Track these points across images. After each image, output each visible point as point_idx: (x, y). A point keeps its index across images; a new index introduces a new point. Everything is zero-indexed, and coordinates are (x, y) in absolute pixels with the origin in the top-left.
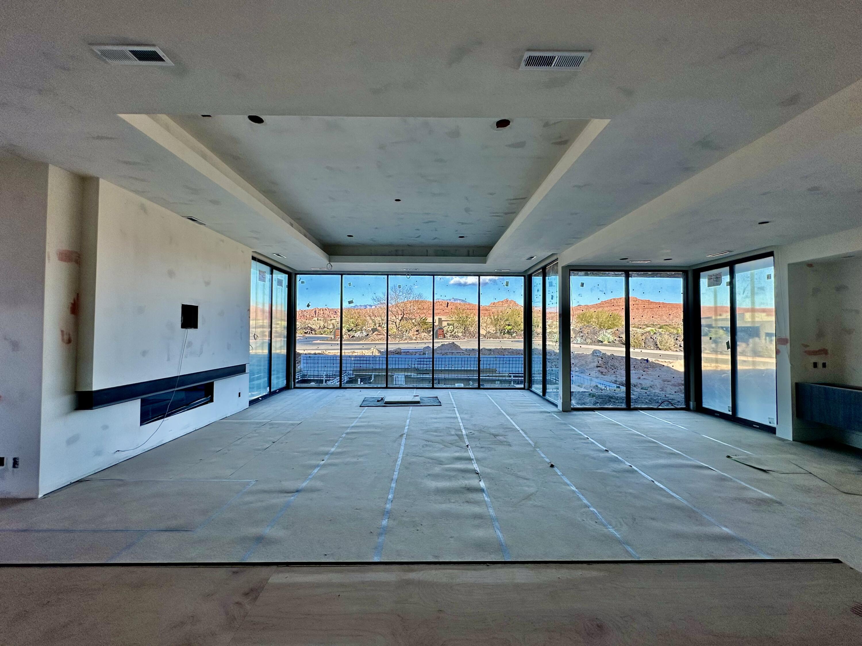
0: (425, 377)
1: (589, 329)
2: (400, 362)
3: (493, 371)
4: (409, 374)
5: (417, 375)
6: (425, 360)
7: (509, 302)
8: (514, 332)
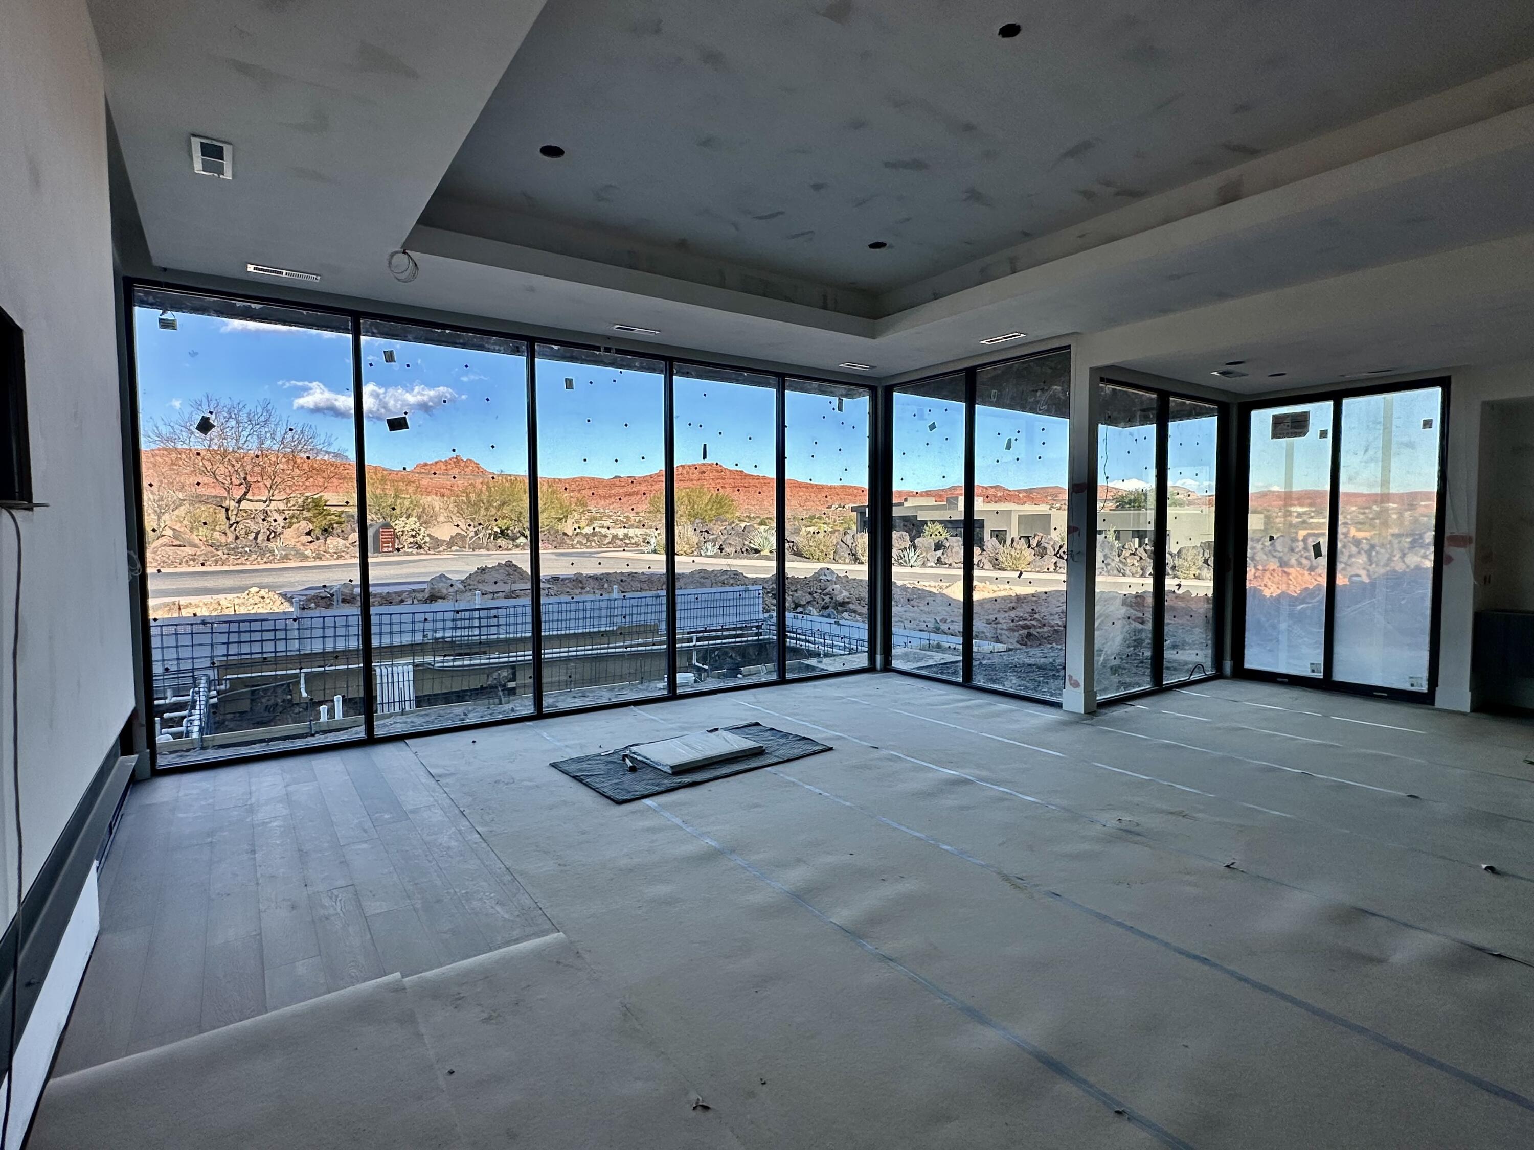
0: (477, 662)
1: (722, 526)
2: (396, 628)
3: (651, 631)
4: (429, 659)
5: (454, 660)
6: (476, 614)
7: (463, 464)
8: (518, 535)
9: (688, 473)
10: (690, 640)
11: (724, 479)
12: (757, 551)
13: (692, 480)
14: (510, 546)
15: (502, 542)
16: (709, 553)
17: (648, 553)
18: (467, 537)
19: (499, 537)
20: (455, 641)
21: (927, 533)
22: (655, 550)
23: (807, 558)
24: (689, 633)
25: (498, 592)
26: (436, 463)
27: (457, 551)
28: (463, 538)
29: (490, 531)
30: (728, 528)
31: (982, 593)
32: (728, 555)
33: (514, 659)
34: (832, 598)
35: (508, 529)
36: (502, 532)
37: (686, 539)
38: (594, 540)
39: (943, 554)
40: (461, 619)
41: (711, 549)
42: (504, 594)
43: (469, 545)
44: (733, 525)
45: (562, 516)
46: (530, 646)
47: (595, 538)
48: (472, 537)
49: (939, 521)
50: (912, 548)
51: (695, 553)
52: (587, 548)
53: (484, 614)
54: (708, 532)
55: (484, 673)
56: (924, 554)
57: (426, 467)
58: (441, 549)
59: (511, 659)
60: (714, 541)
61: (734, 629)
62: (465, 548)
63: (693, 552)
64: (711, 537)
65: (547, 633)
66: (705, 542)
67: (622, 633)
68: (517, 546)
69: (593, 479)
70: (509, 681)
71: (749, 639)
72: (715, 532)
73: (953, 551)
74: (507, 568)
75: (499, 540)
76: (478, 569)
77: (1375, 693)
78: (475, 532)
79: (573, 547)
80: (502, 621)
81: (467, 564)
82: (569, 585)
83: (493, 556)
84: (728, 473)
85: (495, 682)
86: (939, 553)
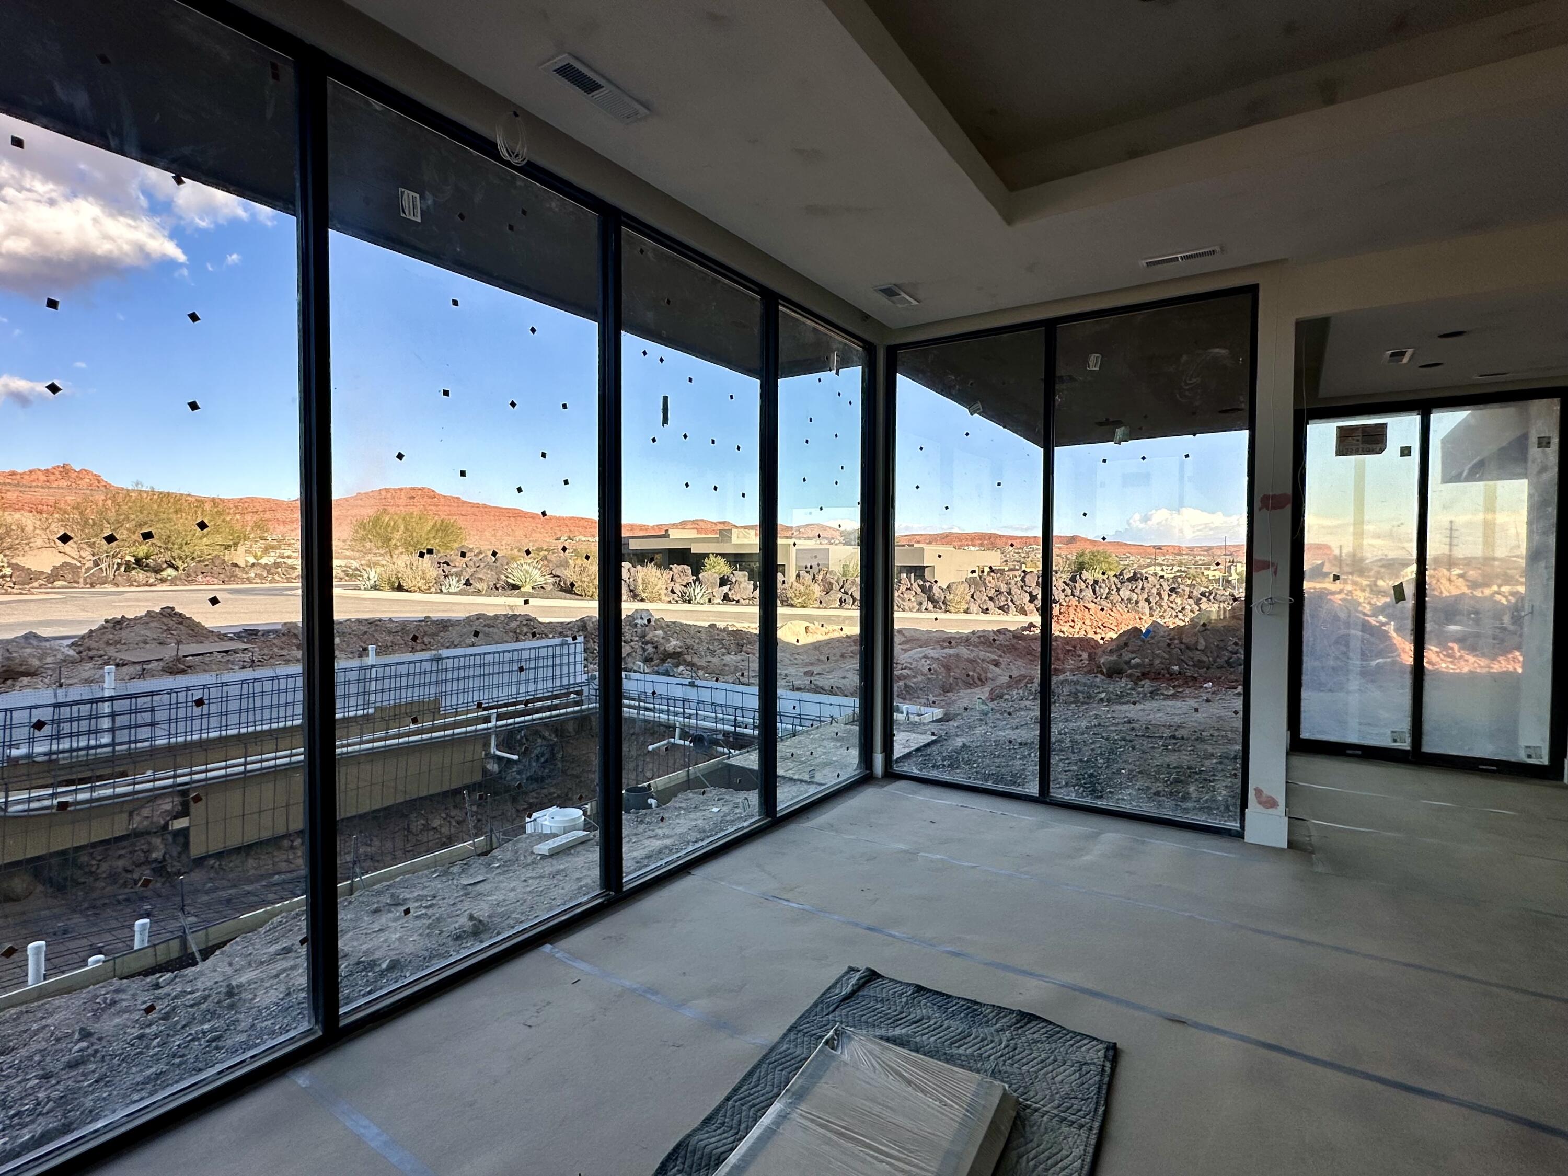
0: (108, 792)
3: (430, 711)
7: (74, 475)
8: (165, 566)
9: (393, 498)
10: (487, 720)
11: (437, 506)
12: (515, 587)
13: (398, 506)
14: (151, 581)
15: (139, 575)
16: (453, 590)
17: (365, 589)
18: (80, 568)
19: (134, 568)
20: (57, 760)
21: (708, 567)
22: (376, 586)
23: (578, 595)
24: (485, 709)
25: (150, 661)
26: (31, 472)
27: (63, 587)
28: (74, 569)
29: (119, 561)
30: (474, 559)
31: (815, 636)
32: (479, 593)
33: (187, 779)
34: (656, 647)
35: (147, 558)
36: (138, 561)
37: (420, 573)
38: (278, 573)
39: (730, 589)
40: (71, 720)
41: (454, 584)
42: (161, 664)
43: (85, 579)
44: (481, 556)
45: (231, 543)
47: (279, 570)
48: (89, 569)
49: (720, 554)
50: (697, 583)
51: (433, 590)
52: (271, 582)
53: (120, 705)
54: (448, 565)
55: (121, 812)
56: (710, 590)
57: (14, 477)
58: (36, 584)
59: (179, 780)
60: (458, 575)
61: (547, 698)
62: (78, 583)
63: (429, 588)
64: (454, 570)
66: (445, 576)
67: (379, 719)
68: (163, 581)
69: (268, 500)
70: (176, 818)
71: (569, 710)
72: (457, 564)
73: (742, 586)
74: (165, 620)
75: (133, 573)
76: (107, 621)
77: (1481, 767)
78: (95, 561)
79: (249, 580)
80: (160, 716)
81: (84, 610)
82: (275, 641)
83: (126, 595)
84: (442, 500)
85: (145, 823)
86: (725, 589)
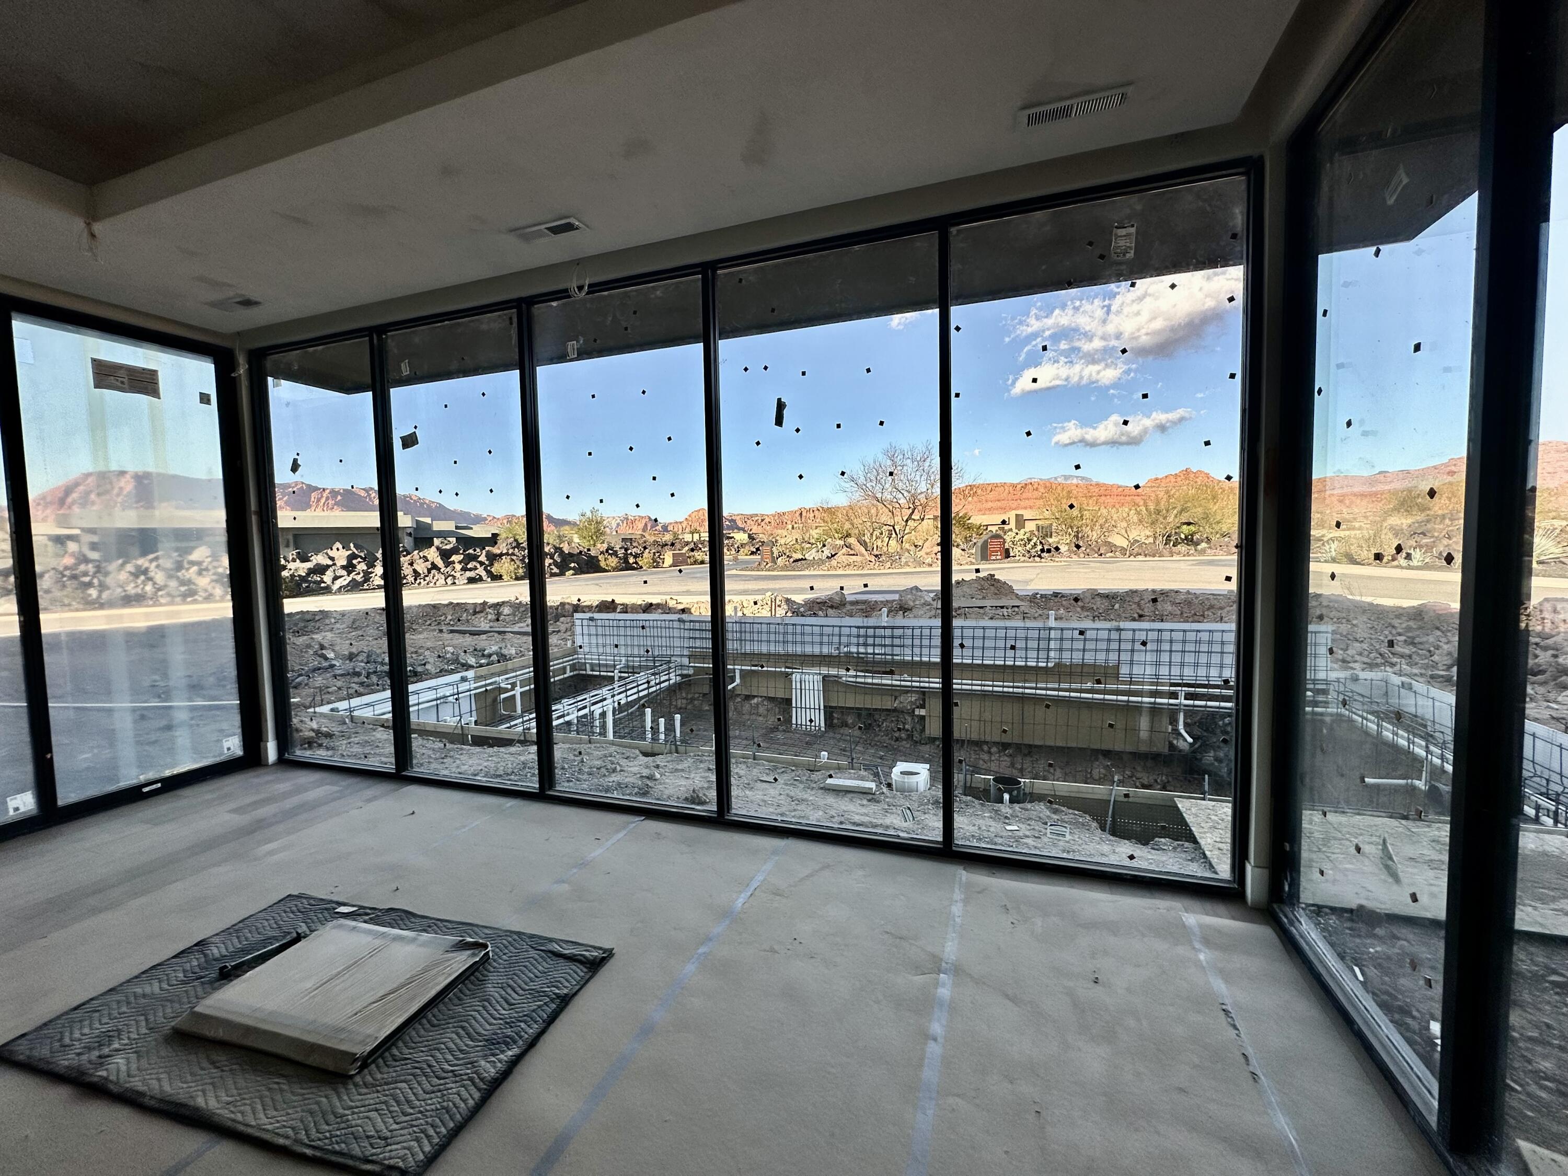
0: (885, 682)
2: (809, 639)
5: (858, 677)
6: (881, 632)
7: (1192, 476)
10: (1174, 695)
16: (1414, 563)
20: (862, 658)
24: (1172, 685)
35: (1192, 535)
40: (866, 636)
41: (1417, 558)
46: (939, 672)
55: (891, 695)
65: (960, 661)
67: (1061, 672)
70: (918, 708)
80: (908, 642)
85: (901, 706)
